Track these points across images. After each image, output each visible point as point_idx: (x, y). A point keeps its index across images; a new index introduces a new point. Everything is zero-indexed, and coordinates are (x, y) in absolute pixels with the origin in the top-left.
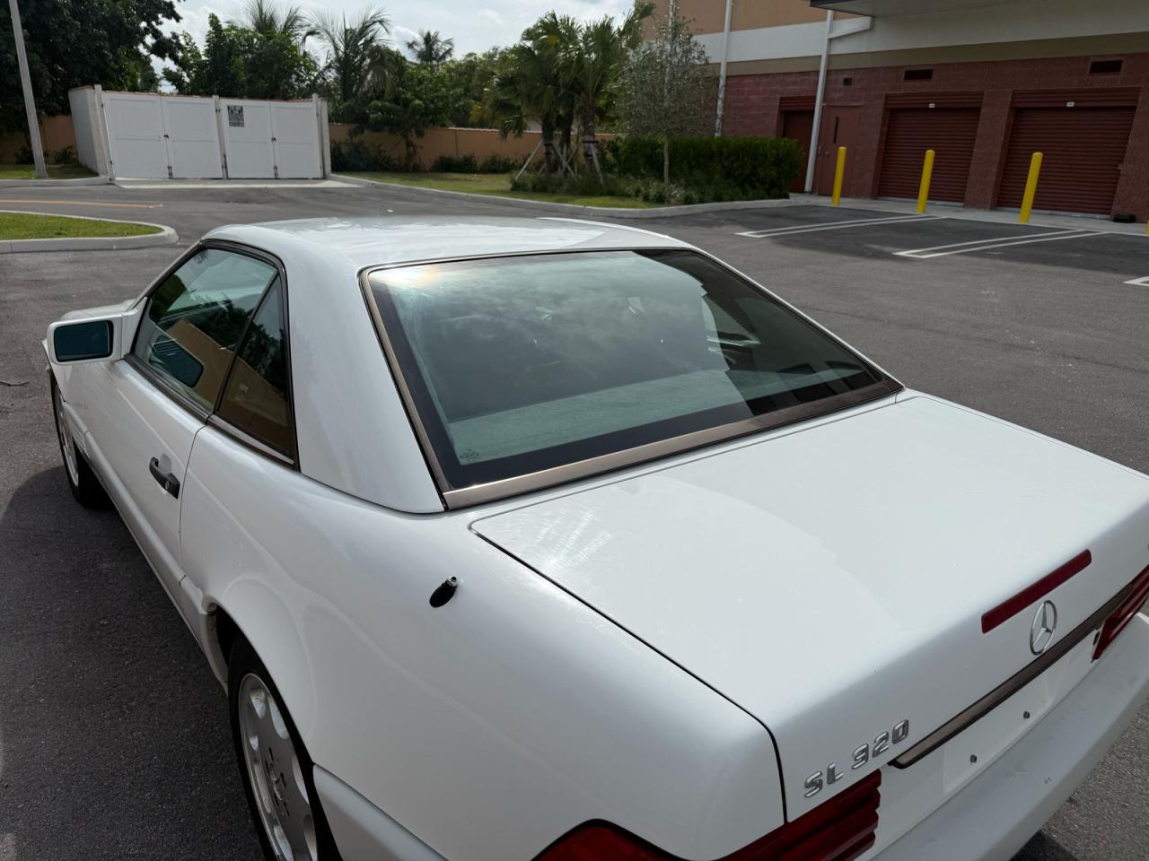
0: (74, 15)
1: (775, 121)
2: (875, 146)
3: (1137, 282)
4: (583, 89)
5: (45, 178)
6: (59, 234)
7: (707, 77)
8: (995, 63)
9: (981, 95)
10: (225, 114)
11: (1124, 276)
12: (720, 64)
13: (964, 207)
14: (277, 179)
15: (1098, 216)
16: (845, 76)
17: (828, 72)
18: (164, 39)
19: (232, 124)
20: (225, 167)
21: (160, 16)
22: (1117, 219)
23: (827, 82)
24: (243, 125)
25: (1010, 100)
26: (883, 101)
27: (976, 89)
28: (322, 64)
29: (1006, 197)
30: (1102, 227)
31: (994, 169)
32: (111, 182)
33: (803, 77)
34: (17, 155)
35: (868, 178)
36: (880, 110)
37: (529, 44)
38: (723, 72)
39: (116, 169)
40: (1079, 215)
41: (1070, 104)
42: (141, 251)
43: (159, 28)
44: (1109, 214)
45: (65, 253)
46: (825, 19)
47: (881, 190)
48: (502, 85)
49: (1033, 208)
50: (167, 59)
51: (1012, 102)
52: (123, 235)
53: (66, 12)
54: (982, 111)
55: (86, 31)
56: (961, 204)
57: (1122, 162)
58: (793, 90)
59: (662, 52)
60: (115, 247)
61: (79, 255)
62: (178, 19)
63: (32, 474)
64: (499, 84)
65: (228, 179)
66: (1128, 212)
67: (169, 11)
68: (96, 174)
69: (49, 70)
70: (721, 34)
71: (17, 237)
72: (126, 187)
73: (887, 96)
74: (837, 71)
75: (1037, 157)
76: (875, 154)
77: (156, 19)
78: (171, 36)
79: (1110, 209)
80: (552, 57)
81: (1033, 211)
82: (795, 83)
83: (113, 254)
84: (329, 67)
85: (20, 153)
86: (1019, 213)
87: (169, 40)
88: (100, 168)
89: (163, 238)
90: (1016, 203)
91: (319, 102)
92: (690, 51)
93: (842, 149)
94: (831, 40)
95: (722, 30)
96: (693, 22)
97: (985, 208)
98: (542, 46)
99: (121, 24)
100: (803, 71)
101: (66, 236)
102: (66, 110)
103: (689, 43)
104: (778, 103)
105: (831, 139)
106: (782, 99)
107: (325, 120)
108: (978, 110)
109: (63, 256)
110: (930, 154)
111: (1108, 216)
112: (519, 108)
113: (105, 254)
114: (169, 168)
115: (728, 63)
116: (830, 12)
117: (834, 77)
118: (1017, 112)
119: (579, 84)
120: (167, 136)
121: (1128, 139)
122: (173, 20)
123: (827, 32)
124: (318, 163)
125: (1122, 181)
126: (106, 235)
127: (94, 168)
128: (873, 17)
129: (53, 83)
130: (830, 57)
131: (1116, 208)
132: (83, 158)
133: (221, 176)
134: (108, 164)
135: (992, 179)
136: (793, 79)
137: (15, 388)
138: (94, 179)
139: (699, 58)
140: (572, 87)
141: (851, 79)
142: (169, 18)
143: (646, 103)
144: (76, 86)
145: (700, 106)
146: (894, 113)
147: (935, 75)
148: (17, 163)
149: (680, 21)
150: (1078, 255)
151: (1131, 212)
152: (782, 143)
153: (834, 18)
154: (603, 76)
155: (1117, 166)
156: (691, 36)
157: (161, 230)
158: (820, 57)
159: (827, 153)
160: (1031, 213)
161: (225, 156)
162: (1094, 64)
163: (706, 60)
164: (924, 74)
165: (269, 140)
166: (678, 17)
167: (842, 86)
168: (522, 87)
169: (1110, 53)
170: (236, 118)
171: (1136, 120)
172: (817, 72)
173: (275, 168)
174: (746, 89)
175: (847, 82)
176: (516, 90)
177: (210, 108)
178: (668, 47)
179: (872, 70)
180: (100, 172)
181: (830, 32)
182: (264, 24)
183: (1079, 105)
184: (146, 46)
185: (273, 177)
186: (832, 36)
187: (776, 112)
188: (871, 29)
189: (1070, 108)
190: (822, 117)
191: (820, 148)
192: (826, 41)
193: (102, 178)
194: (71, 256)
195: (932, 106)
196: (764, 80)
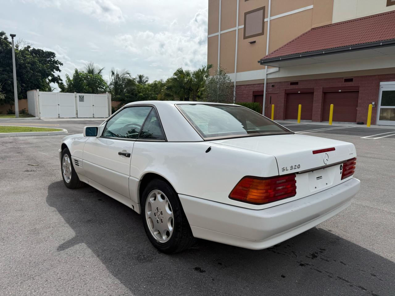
0: (31, 69)
1: (252, 98)
2: (283, 104)
3: (364, 137)
4: (193, 90)
5: (18, 117)
6: (31, 131)
7: (231, 86)
8: (316, 80)
9: (313, 89)
10: (78, 98)
11: (360, 136)
12: (234, 82)
13: (312, 121)
14: (94, 118)
15: (353, 123)
16: (273, 84)
17: (267, 83)
18: (55, 77)
19: (80, 101)
20: (77, 114)
21: (54, 70)
22: (358, 123)
23: (267, 86)
24: (83, 101)
25: (322, 90)
26: (284, 91)
27: (312, 87)
28: (108, 84)
29: (324, 118)
30: (354, 125)
31: (320, 110)
32: (40, 119)
33: (260, 85)
34: (7, 112)
35: (282, 114)
36: (284, 94)
37: (176, 77)
38: (235, 84)
39: (41, 115)
40: (347, 123)
41: (340, 91)
42: (57, 136)
43: (54, 74)
44: (356, 122)
45: (33, 136)
46: (265, 69)
47: (286, 117)
48: (167, 89)
49: (332, 121)
50: (56, 83)
51: (323, 91)
52: (51, 131)
53: (29, 68)
54: (314, 93)
55: (34, 74)
56: (311, 121)
57: (357, 107)
58: (256, 89)
59: (217, 78)
60: (49, 135)
61: (38, 137)
62: (60, 71)
63: (51, 183)
64: (166, 89)
65: (78, 118)
66: (361, 121)
67: (57, 69)
68: (35, 117)
69: (21, 85)
70: (234, 73)
71: (18, 132)
72: (45, 120)
73: (285, 90)
74: (269, 83)
75: (332, 106)
76: (283, 107)
77: (53, 71)
78: (57, 76)
79: (356, 121)
80: (182, 81)
81: (333, 122)
82: (257, 87)
83: (48, 136)
84: (111, 84)
85: (8, 111)
86: (329, 123)
87: (57, 77)
88: (36, 115)
89: (64, 132)
90: (327, 120)
91: (108, 94)
92: (225, 78)
93: (273, 105)
94: (267, 74)
95: (234, 72)
96: (226, 70)
97: (319, 122)
98: (179, 77)
99: (45, 72)
100: (259, 83)
101: (33, 131)
102: (25, 97)
103: (225, 75)
104: (252, 93)
105: (269, 102)
106: (253, 92)
107: (110, 100)
108: (313, 93)
109: (33, 137)
110: (300, 106)
111: (356, 123)
112: (172, 96)
113: (46, 136)
114: (59, 114)
115: (236, 82)
116: (266, 66)
117: (269, 85)
118: (325, 93)
119: (191, 88)
120: (59, 105)
121: (358, 100)
122: (58, 71)
123: (266, 72)
124: (108, 113)
125: (358, 112)
126: (46, 131)
127: (34, 115)
128: (279, 68)
129: (22, 89)
130: (267, 79)
131: (357, 120)
132: (30, 112)
133: (75, 117)
134: (39, 113)
135: (320, 113)
136: (256, 86)
137: (35, 166)
138: (34, 118)
139: (228, 80)
140: (189, 89)
141: (274, 85)
142: (57, 70)
143: (213, 93)
144: (29, 90)
145: (229, 93)
146: (288, 95)
147: (299, 83)
148: (7, 114)
149: (222, 69)
150: (347, 132)
151: (362, 121)
152: (255, 104)
153: (268, 68)
154: (199, 86)
155: (356, 108)
156: (225, 73)
157: (63, 130)
158: (264, 79)
159: (268, 107)
160: (332, 123)
161: (77, 111)
162: (345, 79)
163: (230, 81)
164: (296, 83)
165: (92, 106)
166: (221, 68)
167: (272, 87)
168: (173, 89)
169: (349, 76)
170: (82, 99)
171: (360, 95)
172: (264, 84)
173: (93, 114)
174: (242, 89)
175: (273, 86)
176: (172, 90)
177: (73, 96)
178: (219, 77)
179: (280, 82)
180: (36, 116)
181: (267, 72)
182: (91, 72)
183: (343, 91)
184: (48, 79)
185: (92, 117)
186: (267, 73)
187: (252, 96)
188: (279, 71)
189: (340, 92)
190: (266, 96)
191: (266, 106)
192: (266, 75)
193: (37, 118)
194: (35, 137)
195: (299, 92)
196: (248, 86)
